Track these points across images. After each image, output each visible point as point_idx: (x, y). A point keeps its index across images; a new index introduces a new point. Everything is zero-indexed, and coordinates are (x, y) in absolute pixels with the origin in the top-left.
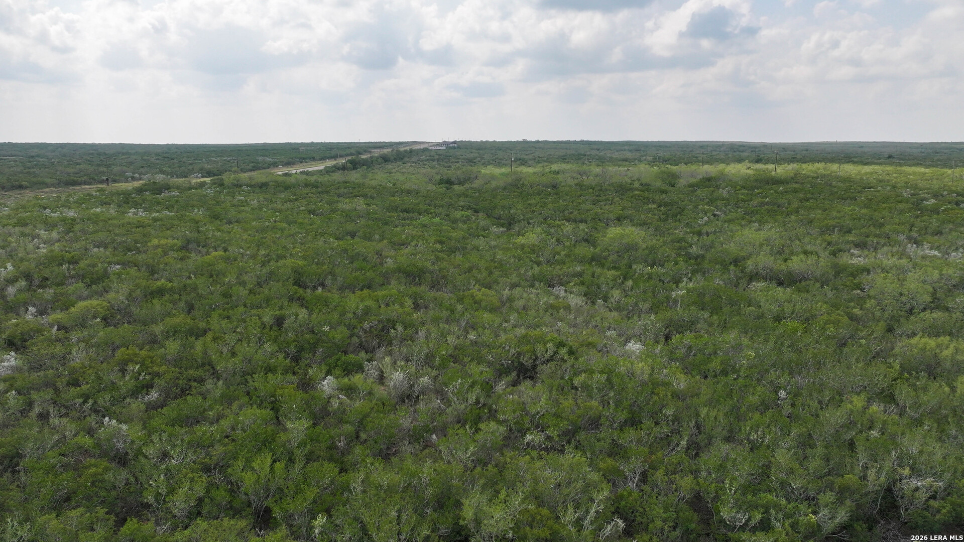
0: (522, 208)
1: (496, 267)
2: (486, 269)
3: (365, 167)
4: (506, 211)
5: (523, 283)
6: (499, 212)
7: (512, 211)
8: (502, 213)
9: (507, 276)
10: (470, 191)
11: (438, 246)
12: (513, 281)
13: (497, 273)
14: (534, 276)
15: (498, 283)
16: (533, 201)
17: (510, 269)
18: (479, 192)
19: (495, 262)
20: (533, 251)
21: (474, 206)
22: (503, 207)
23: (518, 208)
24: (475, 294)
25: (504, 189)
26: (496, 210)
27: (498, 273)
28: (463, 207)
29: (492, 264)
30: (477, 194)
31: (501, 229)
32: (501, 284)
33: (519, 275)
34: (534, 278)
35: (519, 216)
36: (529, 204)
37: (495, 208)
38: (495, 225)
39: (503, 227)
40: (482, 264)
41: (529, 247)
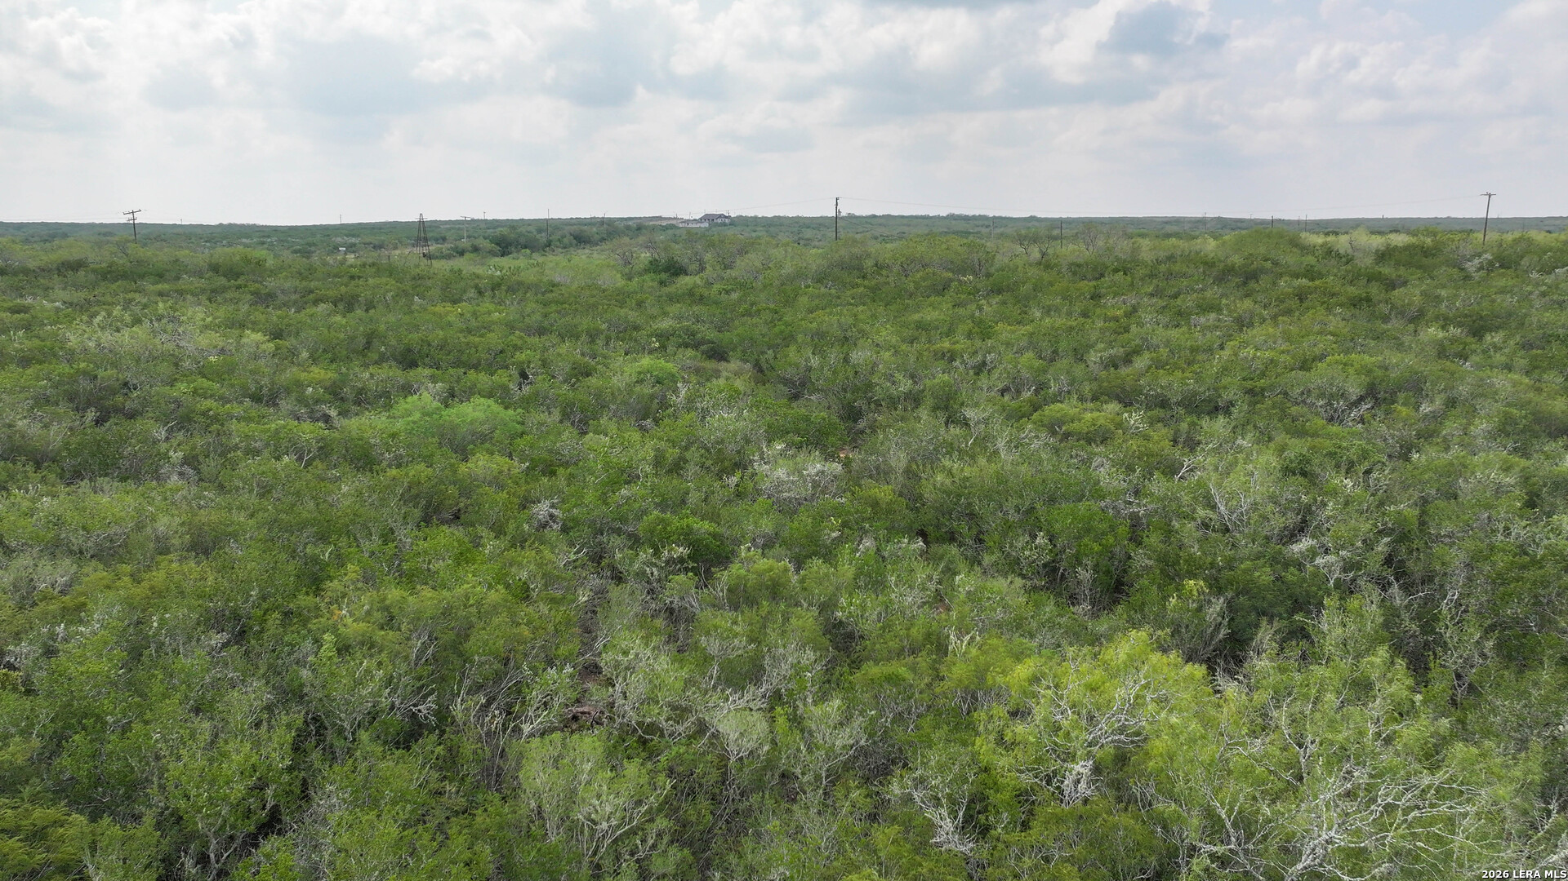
0: (894, 340)
3: (528, 251)
4: (834, 356)
6: (799, 358)
7: (859, 356)
8: (815, 362)
10: (716, 287)
16: (930, 315)
18: (742, 286)
21: (711, 335)
22: (820, 341)
23: (880, 340)
25: (820, 279)
26: (793, 348)
28: (664, 337)
30: (735, 296)
35: (890, 377)
36: (921, 326)
37: (788, 339)
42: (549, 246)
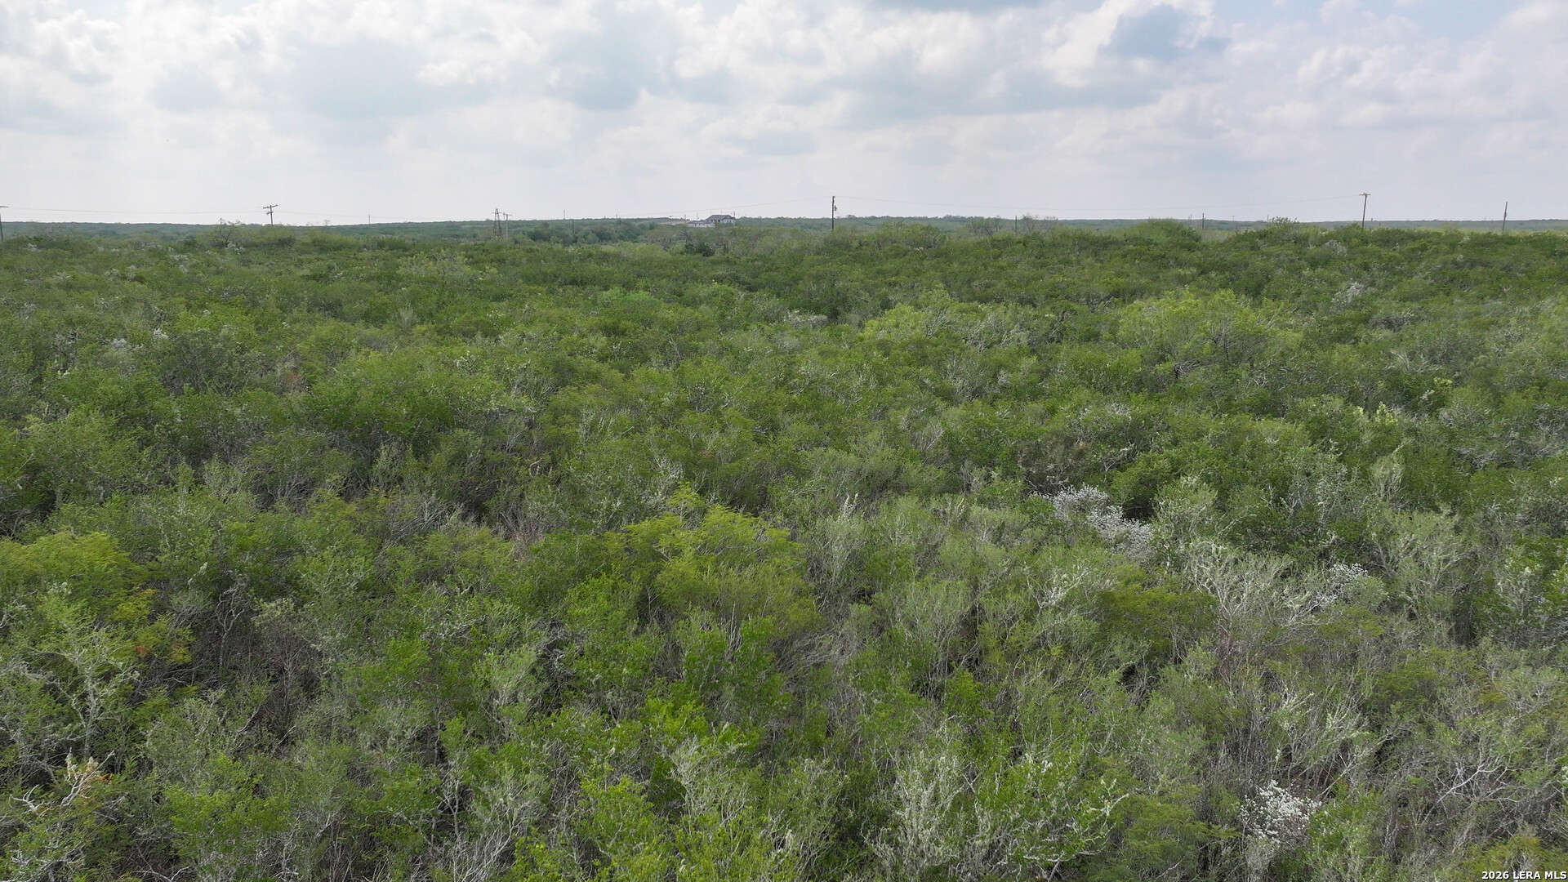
0: (862, 278)
1: (793, 408)
2: (754, 410)
4: (824, 286)
5: (912, 471)
6: (806, 287)
7: (839, 285)
8: (814, 287)
9: (839, 439)
11: (600, 341)
12: (872, 463)
13: (796, 428)
14: (950, 439)
15: (803, 474)
16: (888, 267)
17: (851, 413)
19: (791, 389)
20: (923, 360)
22: (818, 279)
23: (853, 278)
24: (664, 543)
25: (819, 251)
26: (801, 284)
27: (804, 428)
29: (781, 393)
31: (813, 318)
32: (818, 477)
33: (893, 437)
34: (955, 452)
35: (857, 293)
37: (798, 280)
38: (798, 307)
39: (817, 313)
40: (737, 393)
41: (904, 347)
42: (575, 242)
